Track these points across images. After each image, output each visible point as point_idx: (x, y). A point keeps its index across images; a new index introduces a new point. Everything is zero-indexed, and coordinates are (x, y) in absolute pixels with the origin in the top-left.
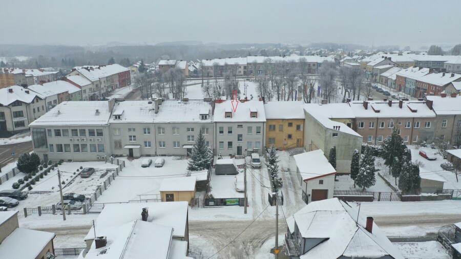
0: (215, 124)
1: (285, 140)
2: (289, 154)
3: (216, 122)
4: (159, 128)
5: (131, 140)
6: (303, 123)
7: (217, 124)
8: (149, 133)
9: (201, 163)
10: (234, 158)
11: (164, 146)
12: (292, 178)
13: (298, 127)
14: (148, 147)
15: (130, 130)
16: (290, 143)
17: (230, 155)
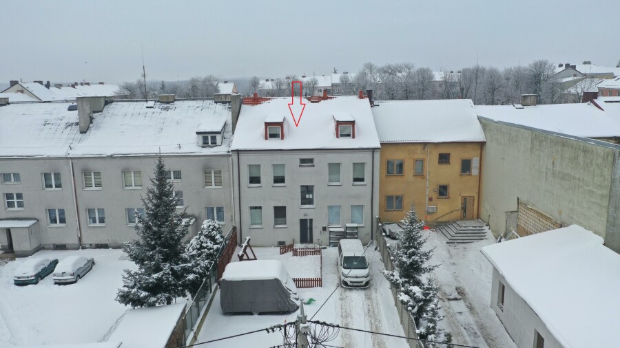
0: (235, 157)
1: (431, 199)
2: (445, 240)
3: (238, 152)
4: (86, 173)
5: (10, 205)
6: (478, 152)
7: (243, 157)
8: (58, 186)
9: (159, 280)
10: (291, 253)
11: (102, 221)
12: (482, 327)
13: (466, 166)
14: (58, 224)
15: (6, 177)
16: (443, 208)
17: (281, 244)
